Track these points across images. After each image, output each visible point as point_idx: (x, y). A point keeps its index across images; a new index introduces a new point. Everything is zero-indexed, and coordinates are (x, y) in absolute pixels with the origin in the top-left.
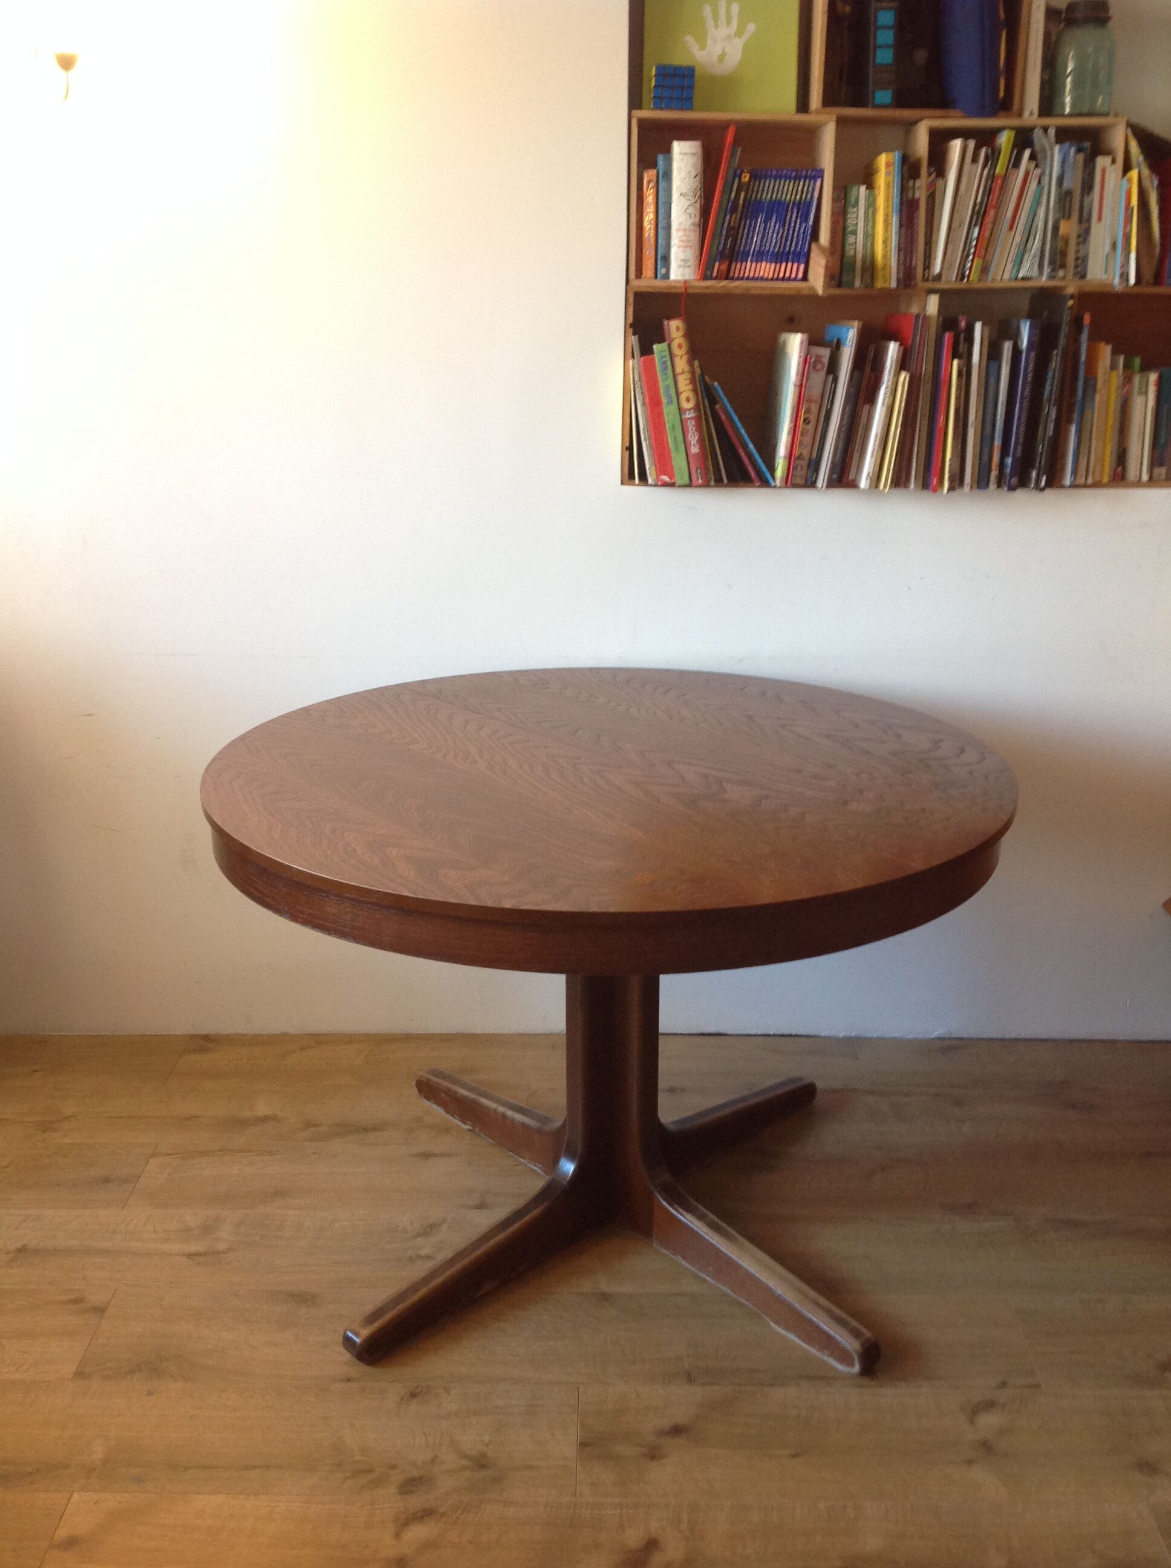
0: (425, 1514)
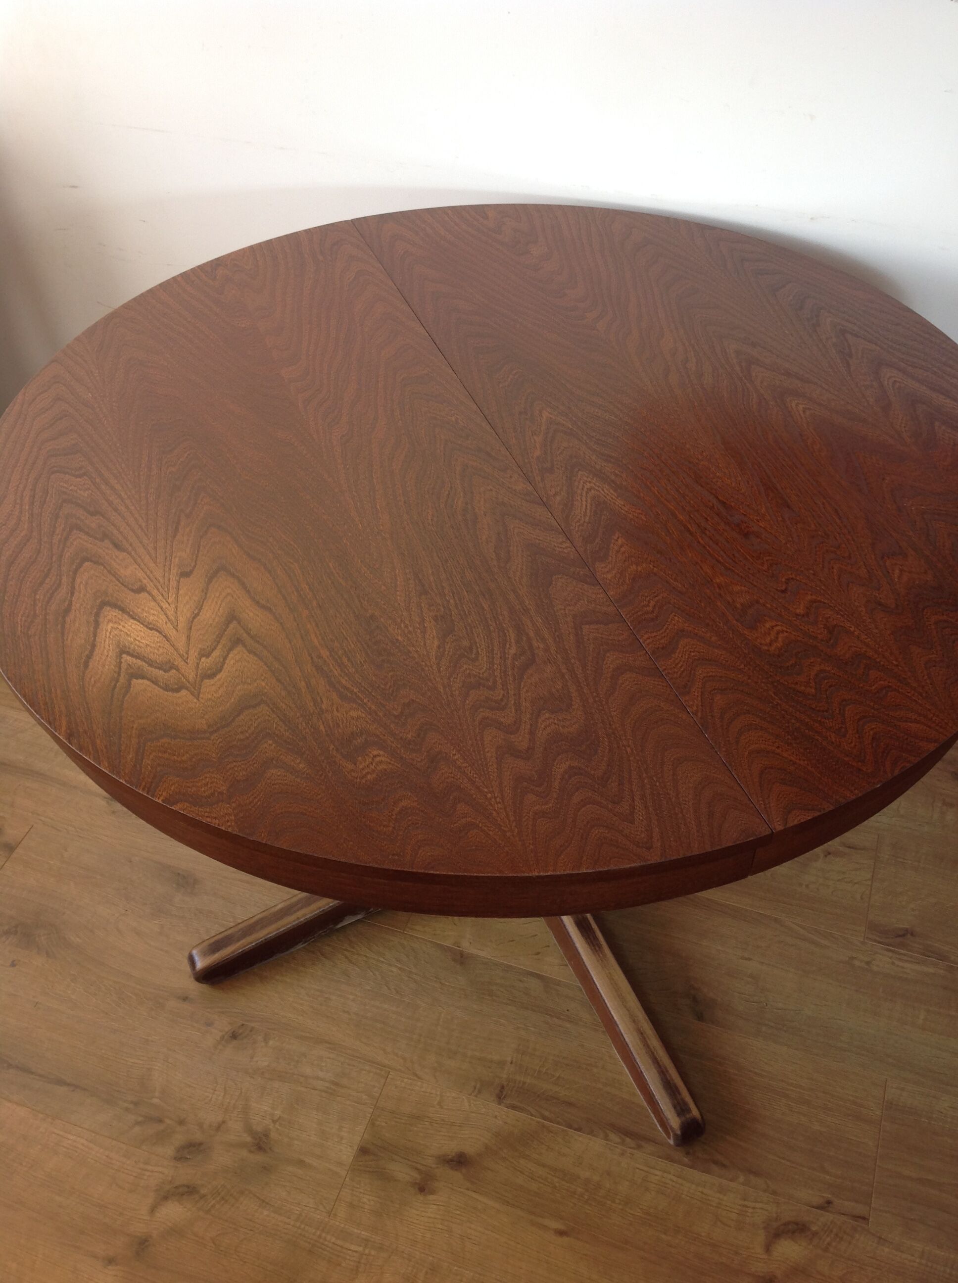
0: (188, 1191)
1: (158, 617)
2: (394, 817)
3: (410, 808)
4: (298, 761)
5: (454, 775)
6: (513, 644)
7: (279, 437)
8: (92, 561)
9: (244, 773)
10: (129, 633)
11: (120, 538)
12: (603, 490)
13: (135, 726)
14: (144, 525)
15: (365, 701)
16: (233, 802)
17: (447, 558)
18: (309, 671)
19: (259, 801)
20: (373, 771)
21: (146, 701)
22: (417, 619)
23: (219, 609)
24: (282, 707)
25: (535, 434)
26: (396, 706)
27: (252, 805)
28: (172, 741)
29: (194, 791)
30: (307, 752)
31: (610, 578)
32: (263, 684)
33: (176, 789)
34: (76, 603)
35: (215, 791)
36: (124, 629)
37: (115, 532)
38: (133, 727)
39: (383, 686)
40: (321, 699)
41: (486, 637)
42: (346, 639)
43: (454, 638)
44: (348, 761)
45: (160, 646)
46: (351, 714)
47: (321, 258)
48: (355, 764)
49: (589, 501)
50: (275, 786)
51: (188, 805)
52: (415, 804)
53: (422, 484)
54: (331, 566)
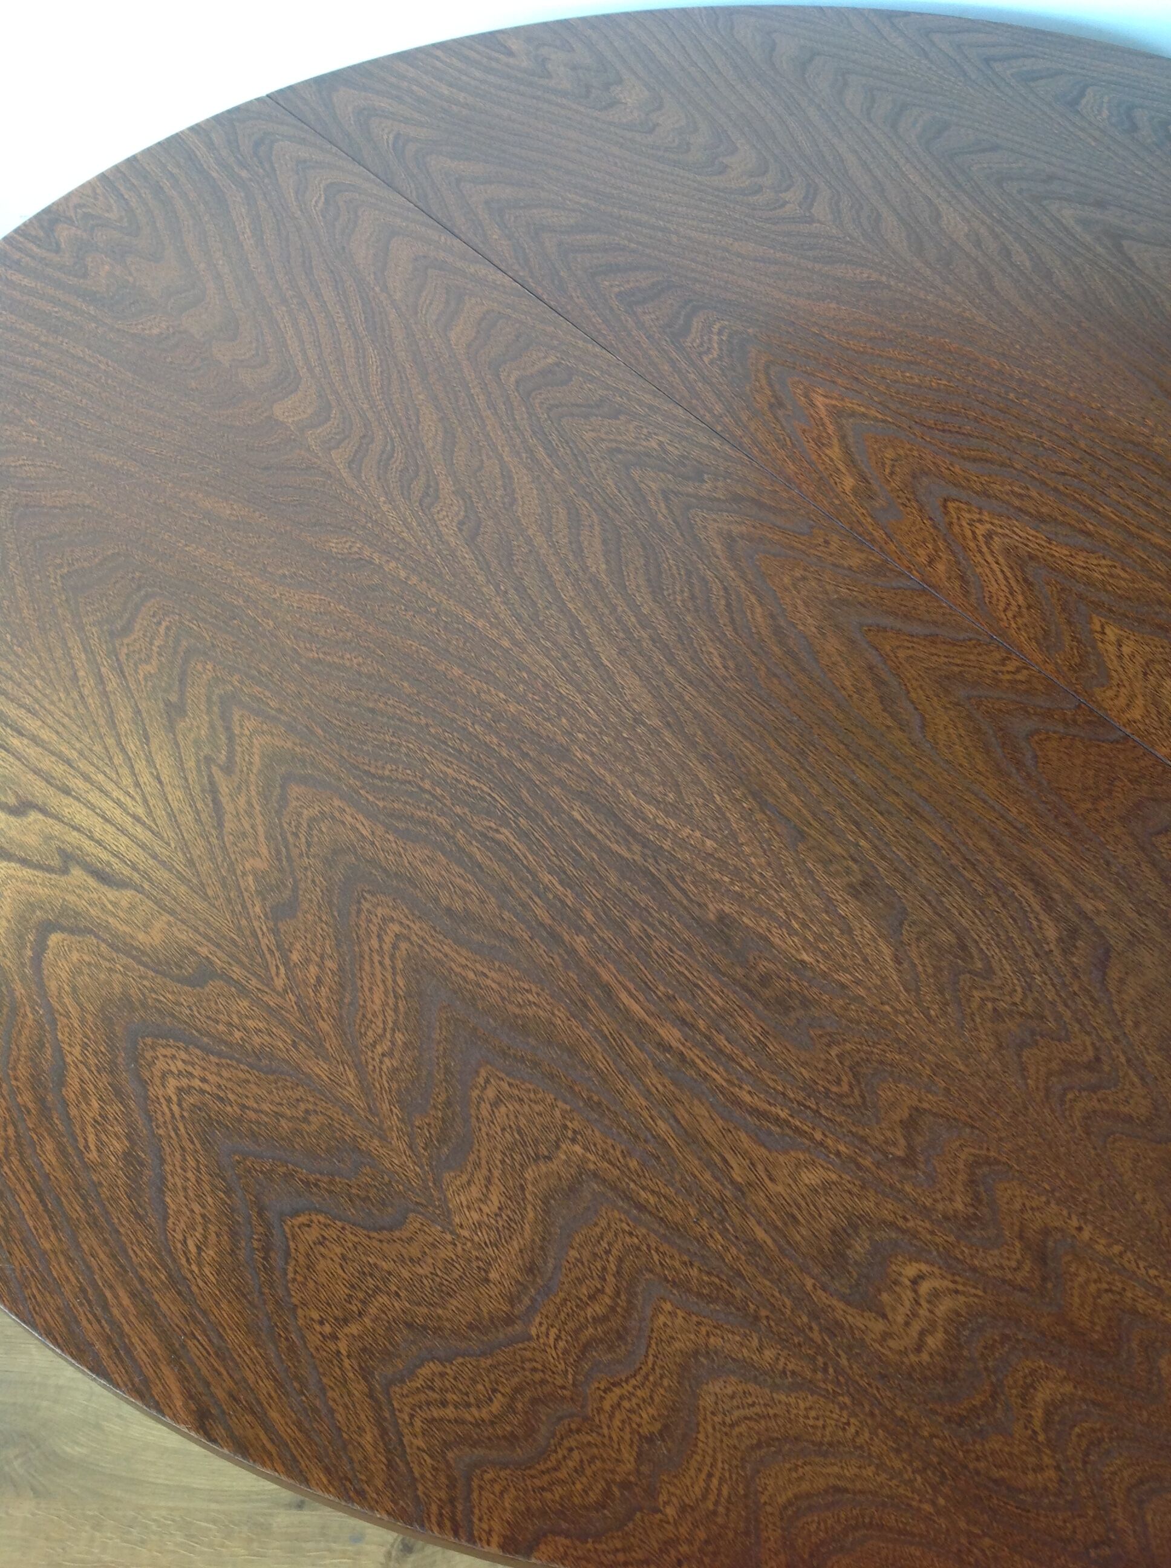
1: (270, 1034)
2: (1041, 1438)
3: (1063, 1401)
4: (755, 1343)
5: (1108, 1283)
6: (1043, 917)
7: (334, 550)
8: (63, 929)
9: (651, 1411)
10: (222, 1094)
11: (105, 856)
12: (1014, 532)
13: (343, 1347)
14: (140, 811)
15: (818, 1136)
16: (666, 1503)
17: (802, 746)
18: (660, 1088)
19: (722, 1480)
20: (933, 1324)
21: (340, 1271)
22: (816, 903)
23: (394, 981)
24: (647, 1201)
25: (823, 444)
26: (889, 1134)
27: (712, 1497)
28: (445, 1367)
29: (561, 1498)
30: (763, 1313)
31: (1139, 717)
32: (577, 1149)
33: (517, 1504)
34: (70, 1045)
35: (608, 1483)
36: (206, 1087)
37: (88, 846)
38: (338, 1352)
39: (835, 1089)
40: (720, 1155)
41: (978, 912)
42: (697, 985)
43: (915, 929)
44: (863, 1311)
45: (307, 1111)
46: (807, 1181)
47: (244, 174)
48: (884, 1316)
49: (1001, 560)
50: (737, 1429)
51: (567, 1542)
52: (1068, 1388)
53: (666, 593)
54: (579, 818)
